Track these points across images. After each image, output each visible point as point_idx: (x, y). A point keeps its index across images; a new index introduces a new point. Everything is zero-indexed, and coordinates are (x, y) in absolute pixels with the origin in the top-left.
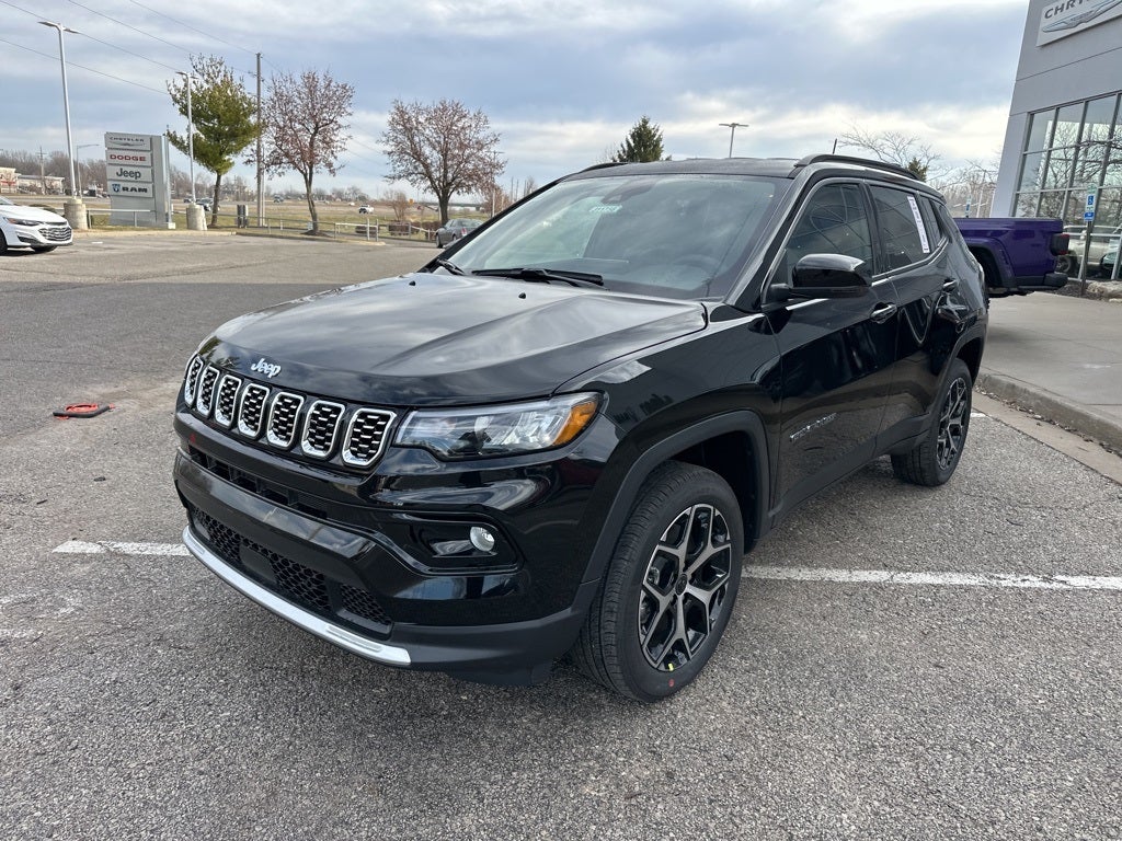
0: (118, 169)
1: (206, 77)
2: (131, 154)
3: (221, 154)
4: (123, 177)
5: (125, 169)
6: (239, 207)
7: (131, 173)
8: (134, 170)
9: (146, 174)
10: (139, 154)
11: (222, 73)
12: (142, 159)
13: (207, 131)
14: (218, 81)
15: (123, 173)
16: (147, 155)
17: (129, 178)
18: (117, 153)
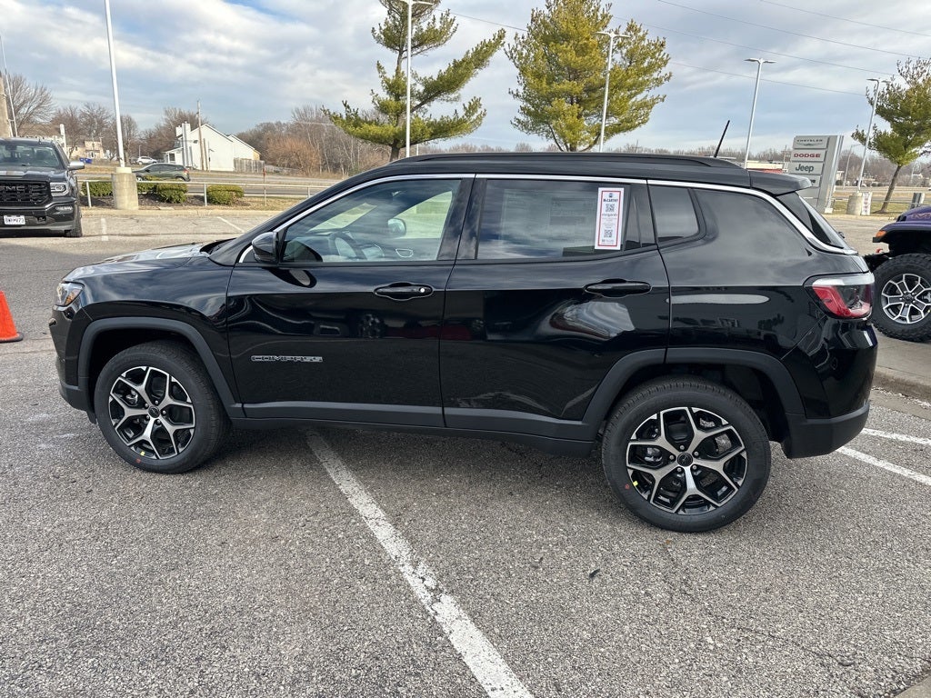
0: (797, 165)
1: (908, 79)
2: (810, 152)
3: (906, 147)
4: (800, 172)
5: (802, 164)
6: (915, 195)
7: (806, 168)
8: (809, 165)
9: (818, 167)
10: (816, 152)
11: (925, 74)
12: (818, 156)
13: (896, 127)
14: (920, 81)
15: (801, 168)
16: (823, 152)
17: (804, 172)
18: (799, 152)
